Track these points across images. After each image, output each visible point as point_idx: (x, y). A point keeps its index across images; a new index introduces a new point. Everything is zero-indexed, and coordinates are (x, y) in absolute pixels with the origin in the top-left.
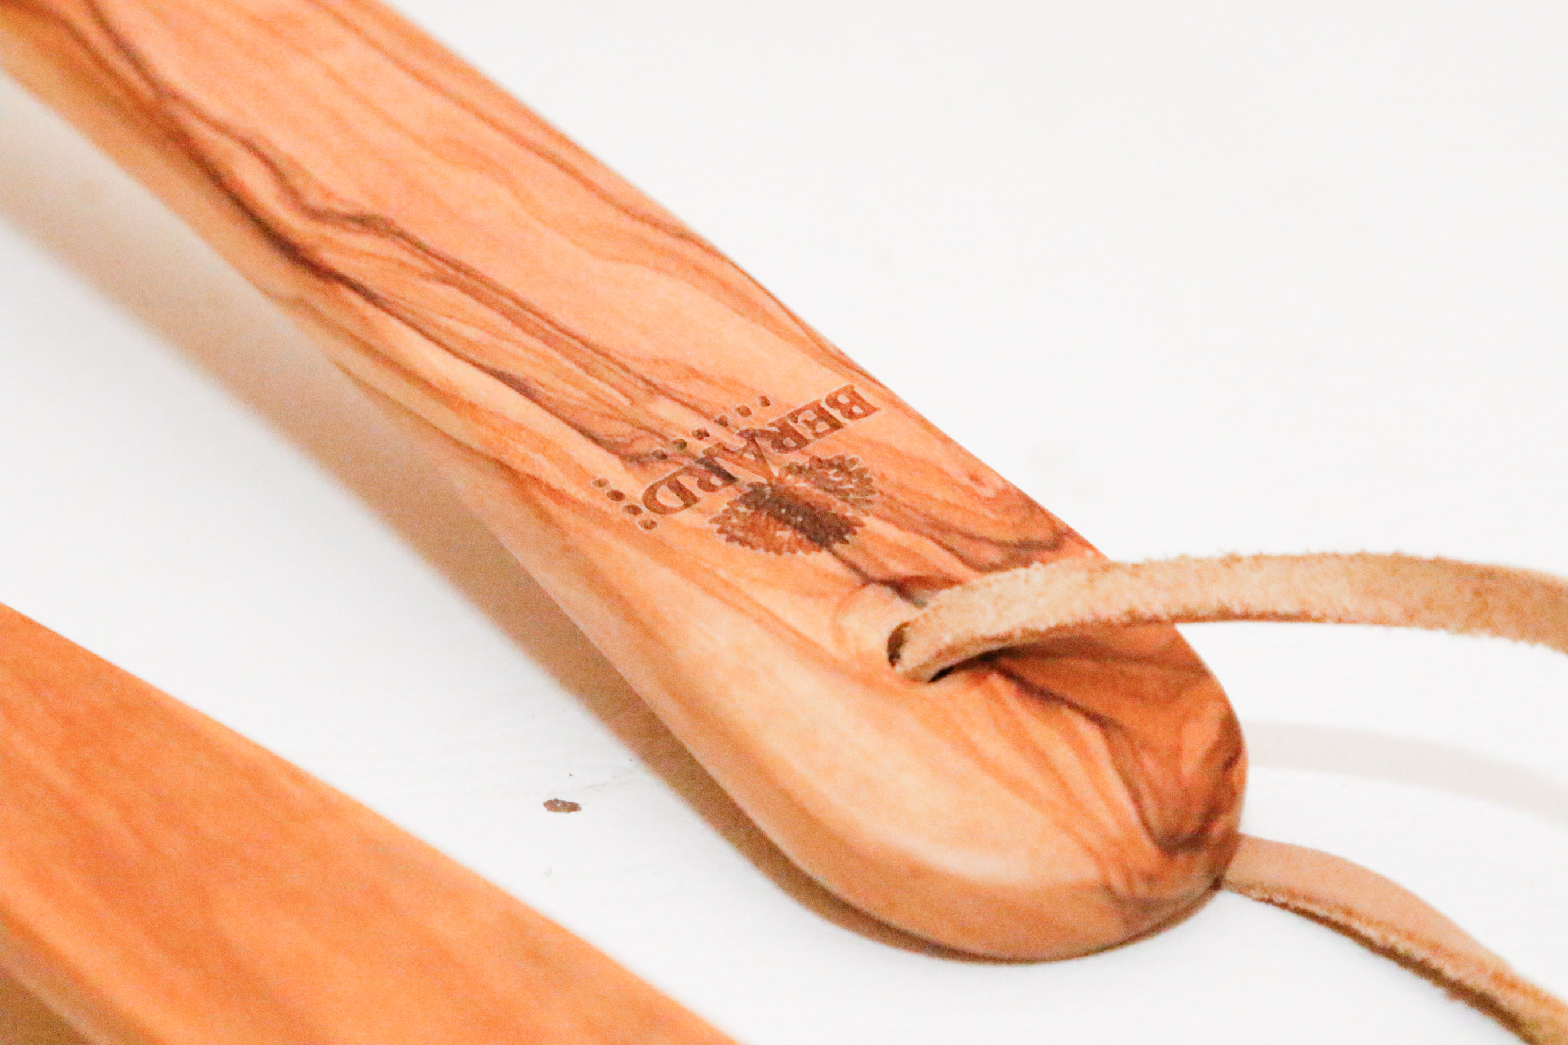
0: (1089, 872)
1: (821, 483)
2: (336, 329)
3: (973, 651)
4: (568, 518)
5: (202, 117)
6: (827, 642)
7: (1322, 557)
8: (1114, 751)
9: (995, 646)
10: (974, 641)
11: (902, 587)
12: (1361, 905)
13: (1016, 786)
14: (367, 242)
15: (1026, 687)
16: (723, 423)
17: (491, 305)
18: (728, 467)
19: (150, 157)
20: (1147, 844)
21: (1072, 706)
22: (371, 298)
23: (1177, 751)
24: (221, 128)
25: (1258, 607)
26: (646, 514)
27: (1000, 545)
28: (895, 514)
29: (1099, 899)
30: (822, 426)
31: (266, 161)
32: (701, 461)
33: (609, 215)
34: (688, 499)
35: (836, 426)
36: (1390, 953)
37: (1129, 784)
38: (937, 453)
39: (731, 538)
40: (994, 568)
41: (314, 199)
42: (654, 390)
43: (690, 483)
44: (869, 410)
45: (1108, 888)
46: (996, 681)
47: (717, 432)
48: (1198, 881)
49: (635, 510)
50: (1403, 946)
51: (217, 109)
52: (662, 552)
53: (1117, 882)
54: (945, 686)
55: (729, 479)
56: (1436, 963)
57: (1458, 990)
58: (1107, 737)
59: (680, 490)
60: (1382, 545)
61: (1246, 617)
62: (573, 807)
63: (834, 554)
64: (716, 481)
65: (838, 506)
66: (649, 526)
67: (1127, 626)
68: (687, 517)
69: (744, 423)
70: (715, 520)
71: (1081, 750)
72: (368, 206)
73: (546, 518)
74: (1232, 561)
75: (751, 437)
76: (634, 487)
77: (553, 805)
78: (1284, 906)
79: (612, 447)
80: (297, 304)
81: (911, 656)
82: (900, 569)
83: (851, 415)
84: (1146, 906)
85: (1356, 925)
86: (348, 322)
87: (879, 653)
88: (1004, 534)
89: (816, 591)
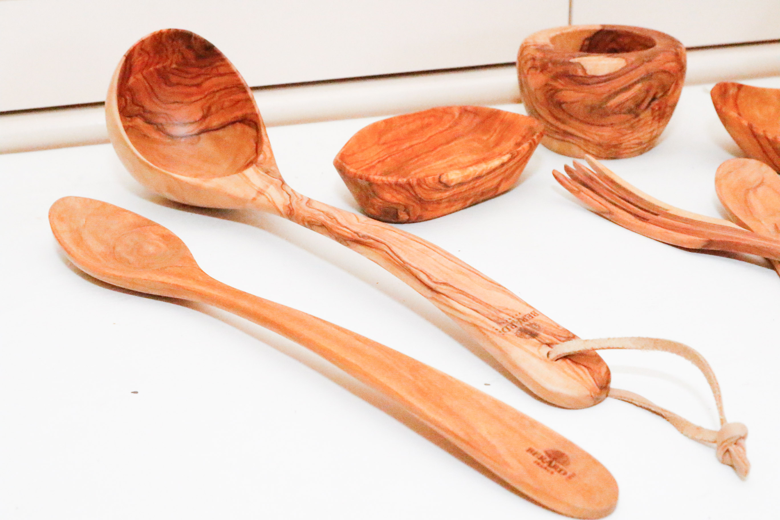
0: (588, 393)
1: (532, 328)
2: (441, 303)
3: (563, 355)
4: (489, 334)
5: (413, 267)
6: (537, 354)
7: (625, 338)
8: (590, 373)
9: (567, 354)
10: (564, 354)
11: (549, 345)
12: (634, 398)
13: (575, 379)
14: (445, 287)
15: (573, 362)
16: (513, 317)
17: (469, 297)
18: (515, 324)
19: (403, 274)
20: (597, 388)
21: (581, 365)
22: (447, 296)
23: (600, 372)
24: (416, 268)
25: (615, 346)
26: (503, 333)
27: (565, 337)
28: (546, 332)
29: (590, 398)
30: (530, 318)
31: (425, 274)
32: (510, 324)
33: (486, 282)
34: (509, 330)
35: (532, 317)
36: (641, 407)
37: (594, 379)
38: (550, 322)
39: (518, 336)
40: (564, 341)
41: (435, 280)
42: (500, 311)
43: (509, 327)
44: (538, 315)
45: (592, 396)
46: (568, 361)
47: (513, 319)
48: (604, 395)
49: (500, 332)
50: (643, 405)
51: (415, 265)
52: (506, 339)
53: (593, 395)
54: (559, 362)
55: (516, 327)
56: (650, 408)
57: (654, 412)
58: (588, 370)
59: (508, 328)
60: (636, 335)
61: (613, 348)
62: (489, 385)
63: (536, 339)
64: (514, 327)
65: (536, 331)
66: (503, 334)
67: (591, 350)
68: (509, 333)
69: (517, 317)
70: (515, 333)
71: (584, 372)
72: (445, 281)
73: (485, 334)
74: (609, 339)
75: (518, 319)
76: (500, 328)
77: (486, 384)
78: (619, 399)
79: (494, 321)
80: (432, 298)
81: (551, 357)
82: (548, 341)
83: (535, 316)
84: (597, 399)
85: (633, 402)
86: (444, 302)
87: (546, 356)
88: (565, 336)
89: (534, 346)
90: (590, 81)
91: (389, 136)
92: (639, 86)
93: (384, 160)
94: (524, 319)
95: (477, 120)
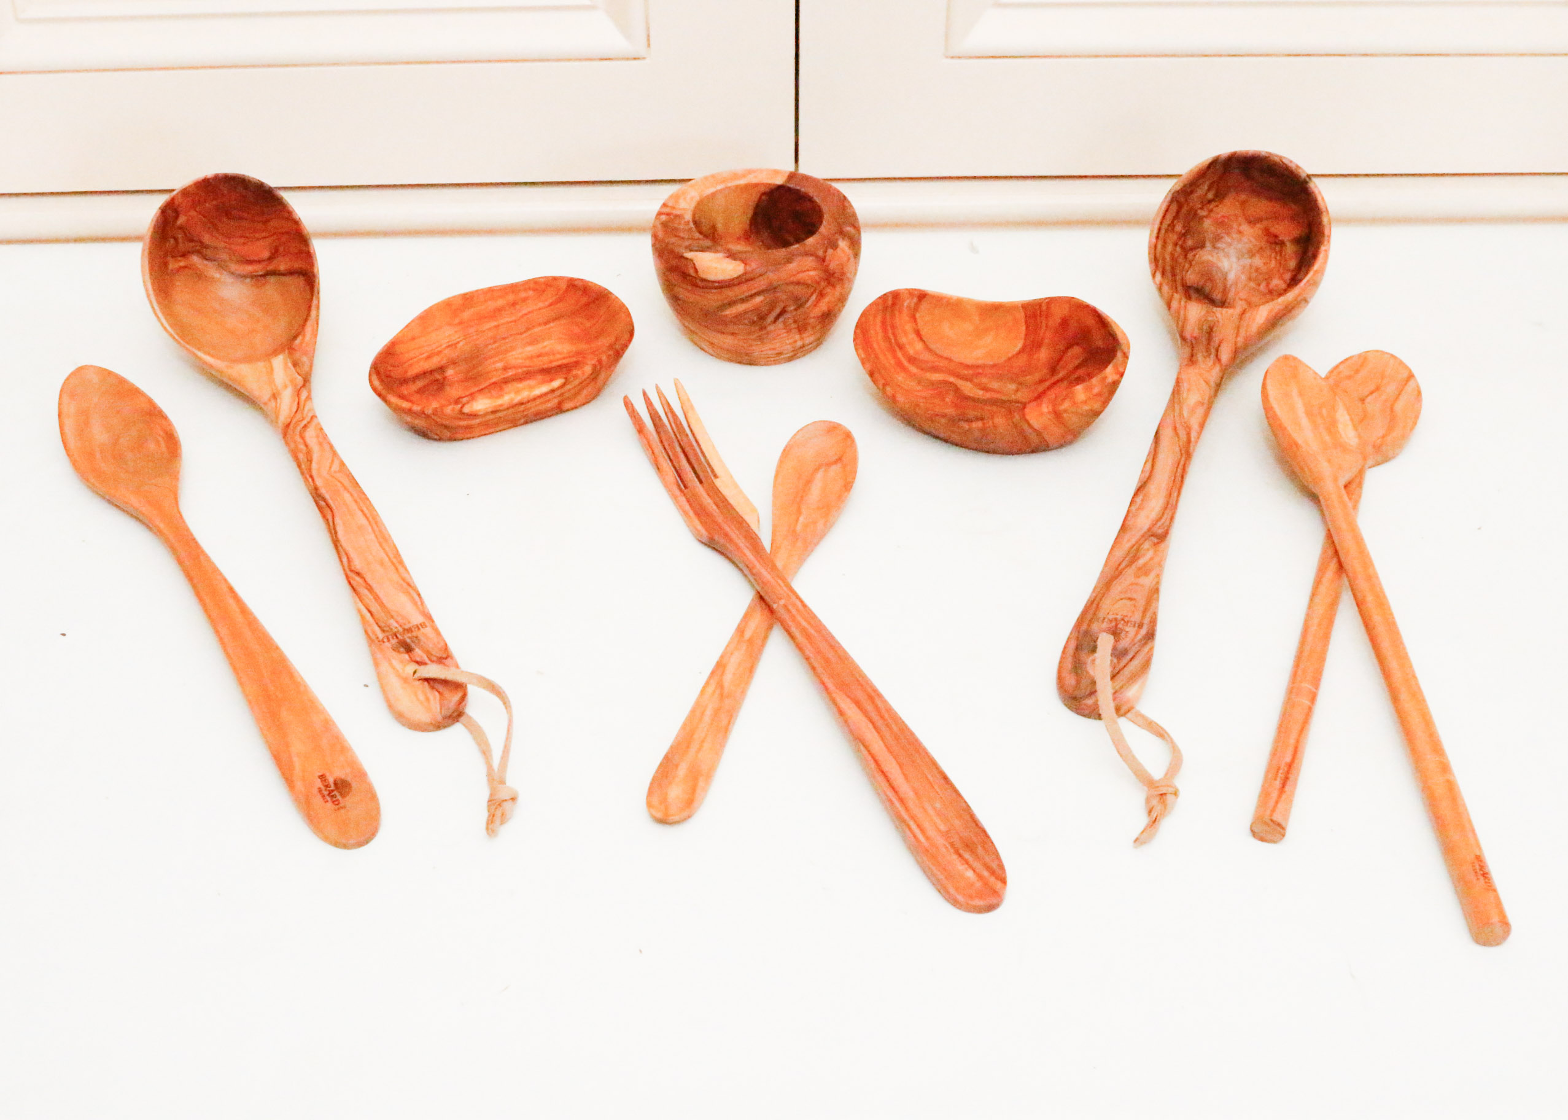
1: (412, 640)
3: (426, 678)
6: (401, 671)
9: (430, 677)
11: (418, 663)
15: (431, 686)
16: (401, 626)
18: (398, 635)
21: (437, 690)
26: (381, 642)
27: (437, 657)
28: (422, 648)
30: (419, 628)
31: (348, 558)
32: (394, 633)
34: (389, 640)
39: (393, 649)
40: (437, 662)
42: (392, 617)
43: (390, 637)
44: (426, 627)
46: (426, 683)
47: (399, 627)
49: (379, 641)
54: (419, 683)
55: (397, 637)
59: (388, 638)
63: (409, 655)
64: (395, 637)
65: (413, 645)
66: (381, 645)
68: (387, 644)
69: (404, 626)
70: (392, 645)
72: (360, 571)
75: (404, 629)
78: (467, 727)
81: (416, 676)
82: (419, 659)
83: (422, 627)
87: (412, 674)
88: (437, 655)
89: (402, 662)
90: (700, 283)
91: (466, 315)
92: (758, 299)
93: (455, 344)
94: (409, 630)
95: (584, 300)
